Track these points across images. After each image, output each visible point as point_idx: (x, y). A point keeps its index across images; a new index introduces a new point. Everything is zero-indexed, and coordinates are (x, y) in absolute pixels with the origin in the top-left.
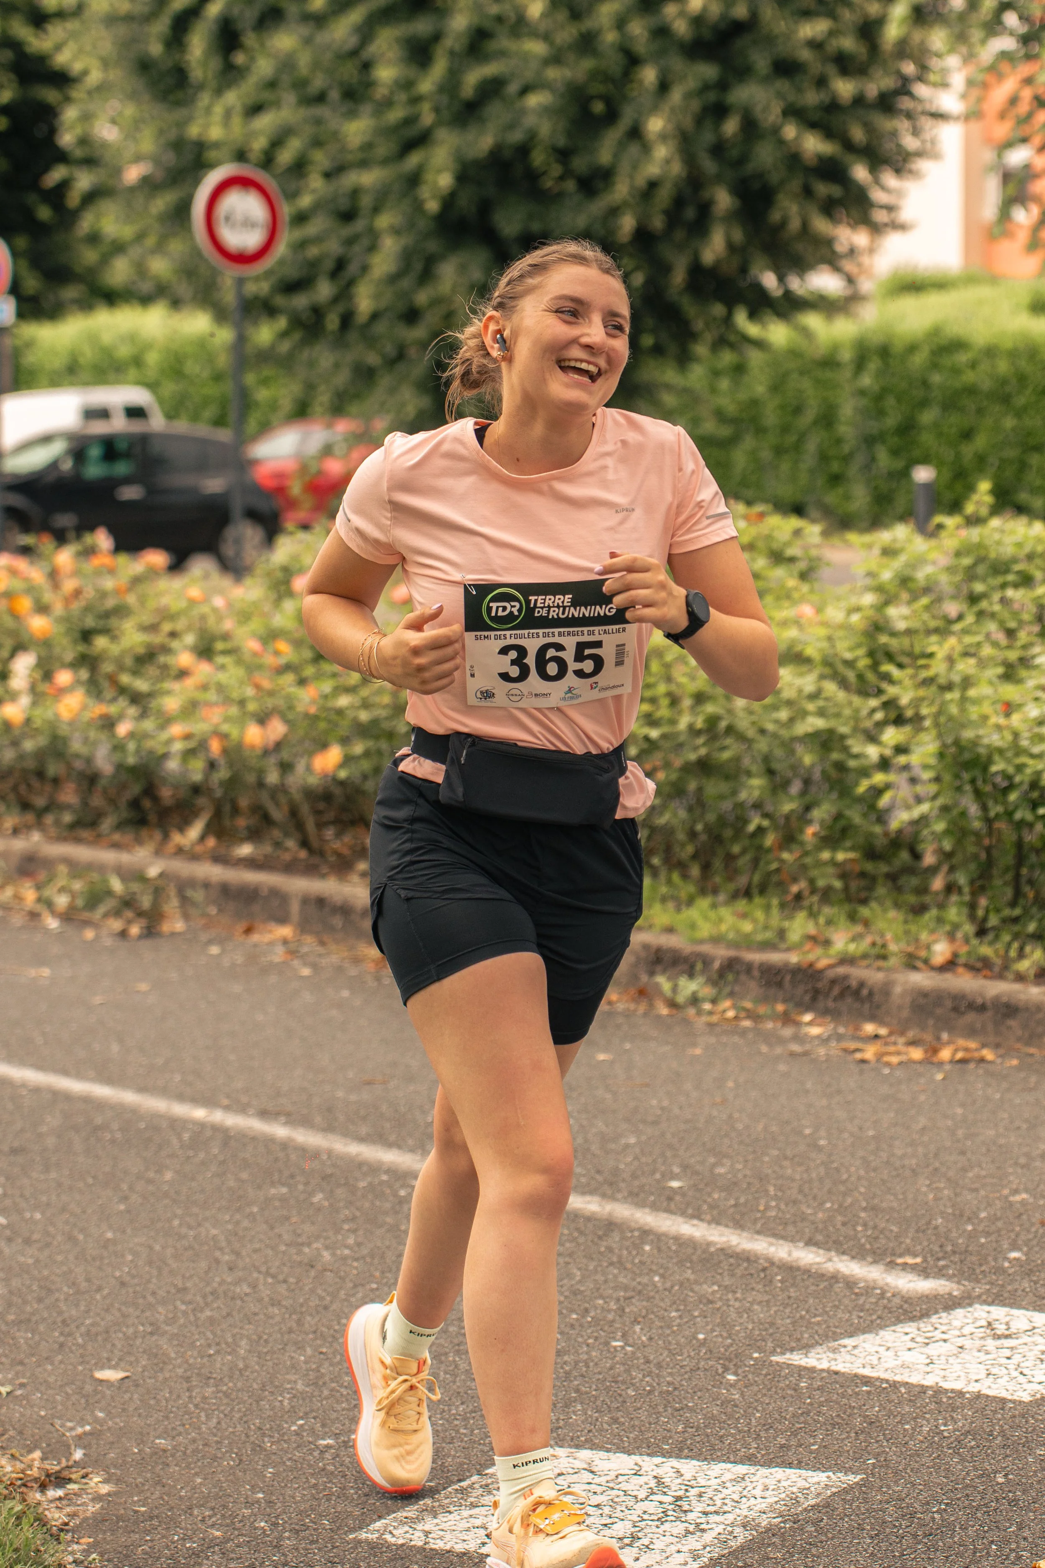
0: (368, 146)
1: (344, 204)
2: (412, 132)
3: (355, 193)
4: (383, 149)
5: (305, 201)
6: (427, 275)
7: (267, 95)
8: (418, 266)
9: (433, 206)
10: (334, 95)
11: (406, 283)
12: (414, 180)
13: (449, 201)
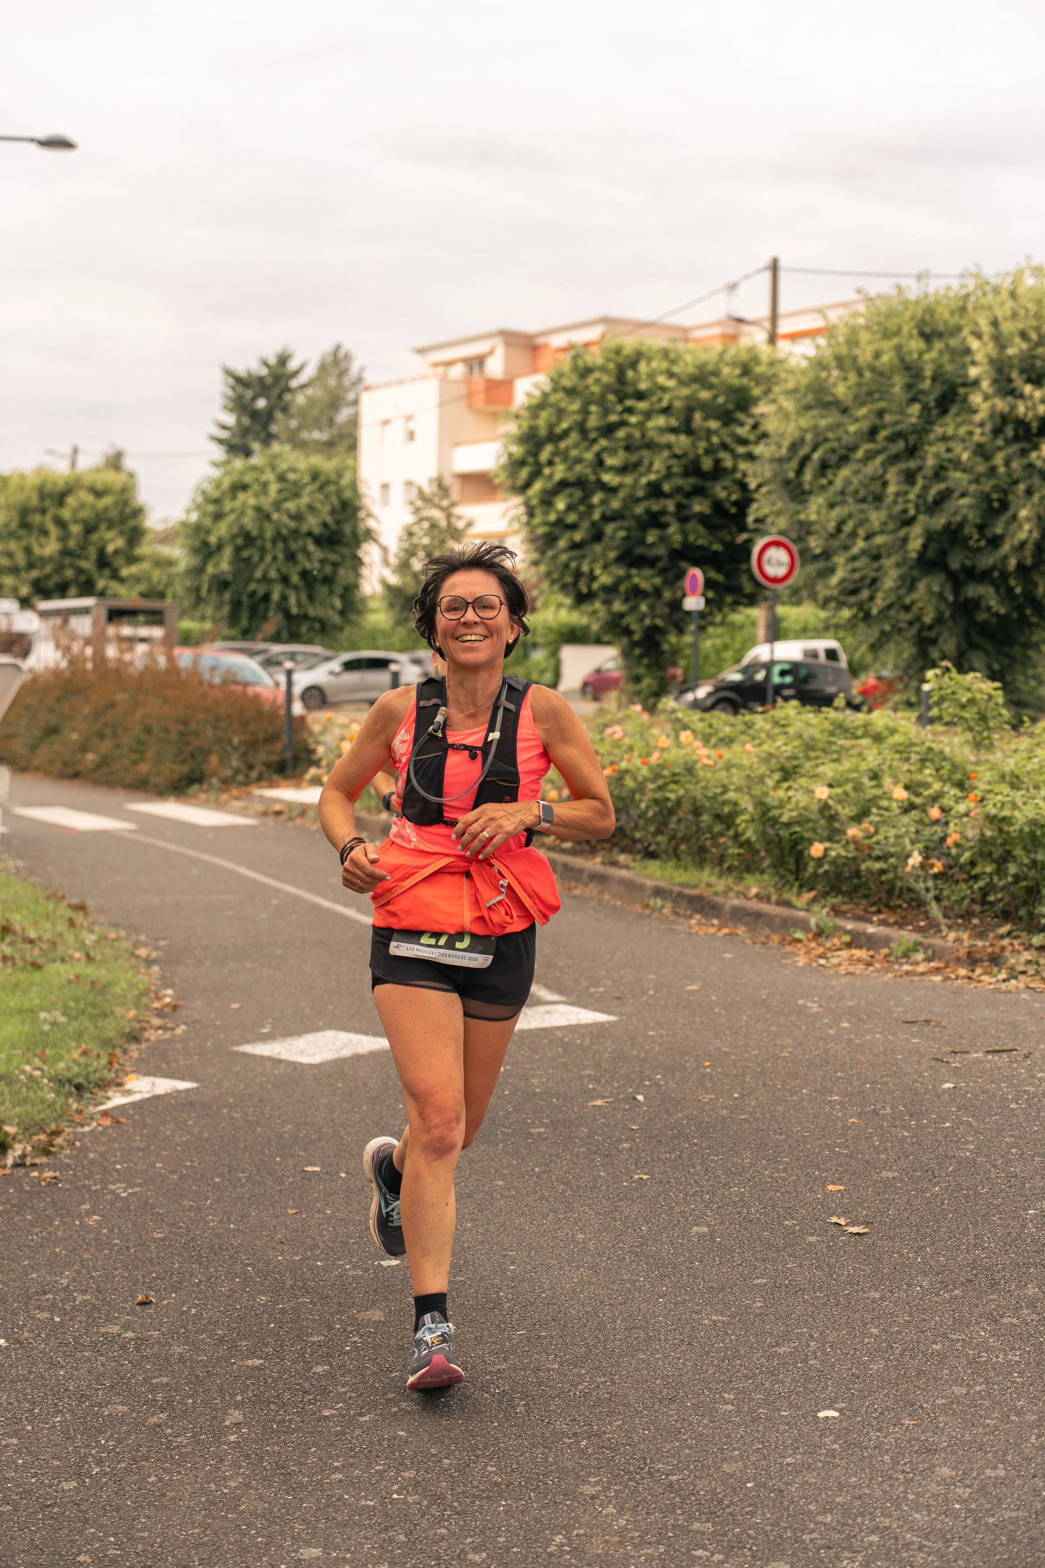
0: (885, 523)
1: (874, 552)
2: (905, 517)
3: (879, 547)
4: (891, 526)
5: (855, 550)
6: (912, 588)
7: (839, 498)
8: (908, 584)
9: (914, 555)
10: (870, 498)
11: (903, 591)
12: (905, 540)
13: (922, 554)
